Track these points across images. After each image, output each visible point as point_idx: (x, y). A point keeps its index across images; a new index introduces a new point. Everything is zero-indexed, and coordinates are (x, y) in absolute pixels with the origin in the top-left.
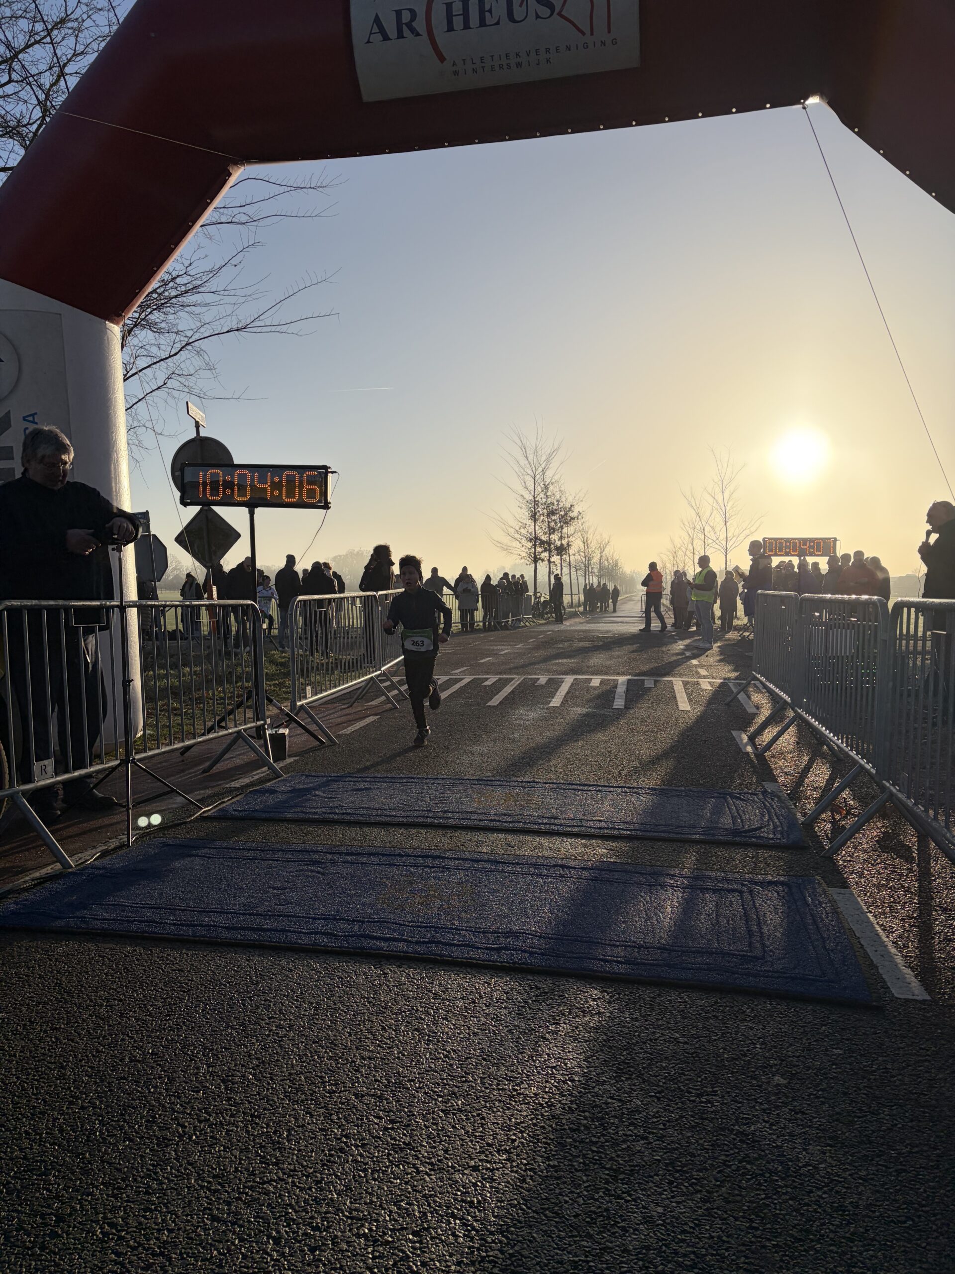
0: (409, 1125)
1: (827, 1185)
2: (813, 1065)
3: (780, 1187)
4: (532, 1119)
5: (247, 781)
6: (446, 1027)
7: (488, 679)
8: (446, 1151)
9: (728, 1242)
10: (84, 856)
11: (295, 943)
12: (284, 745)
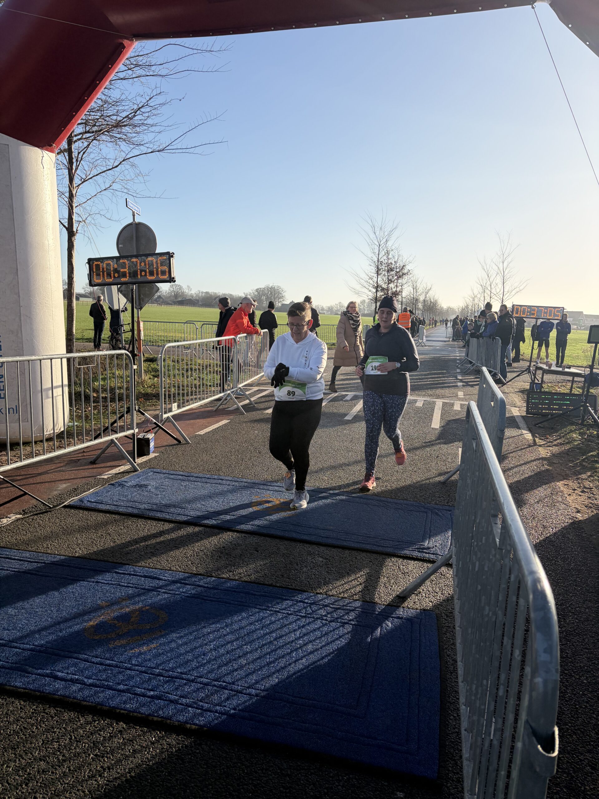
5: (114, 473)
12: (149, 445)
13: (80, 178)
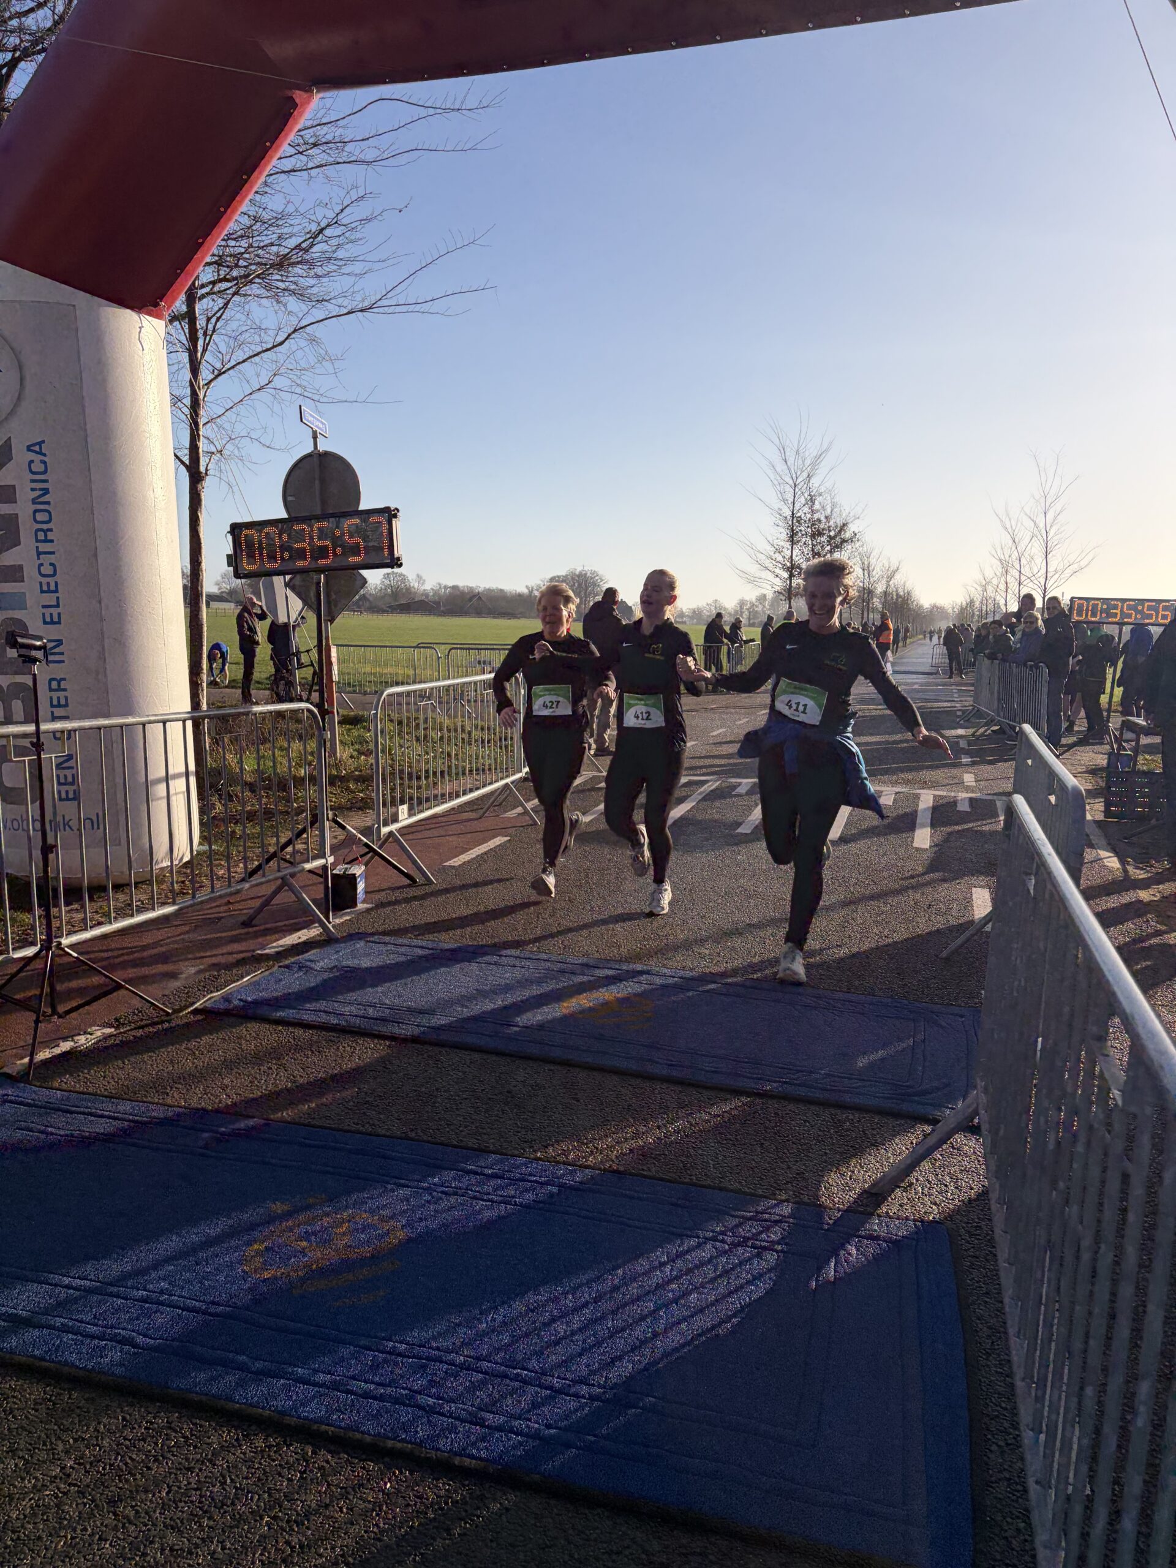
5: (289, 943)
12: (355, 889)
13: (211, 368)
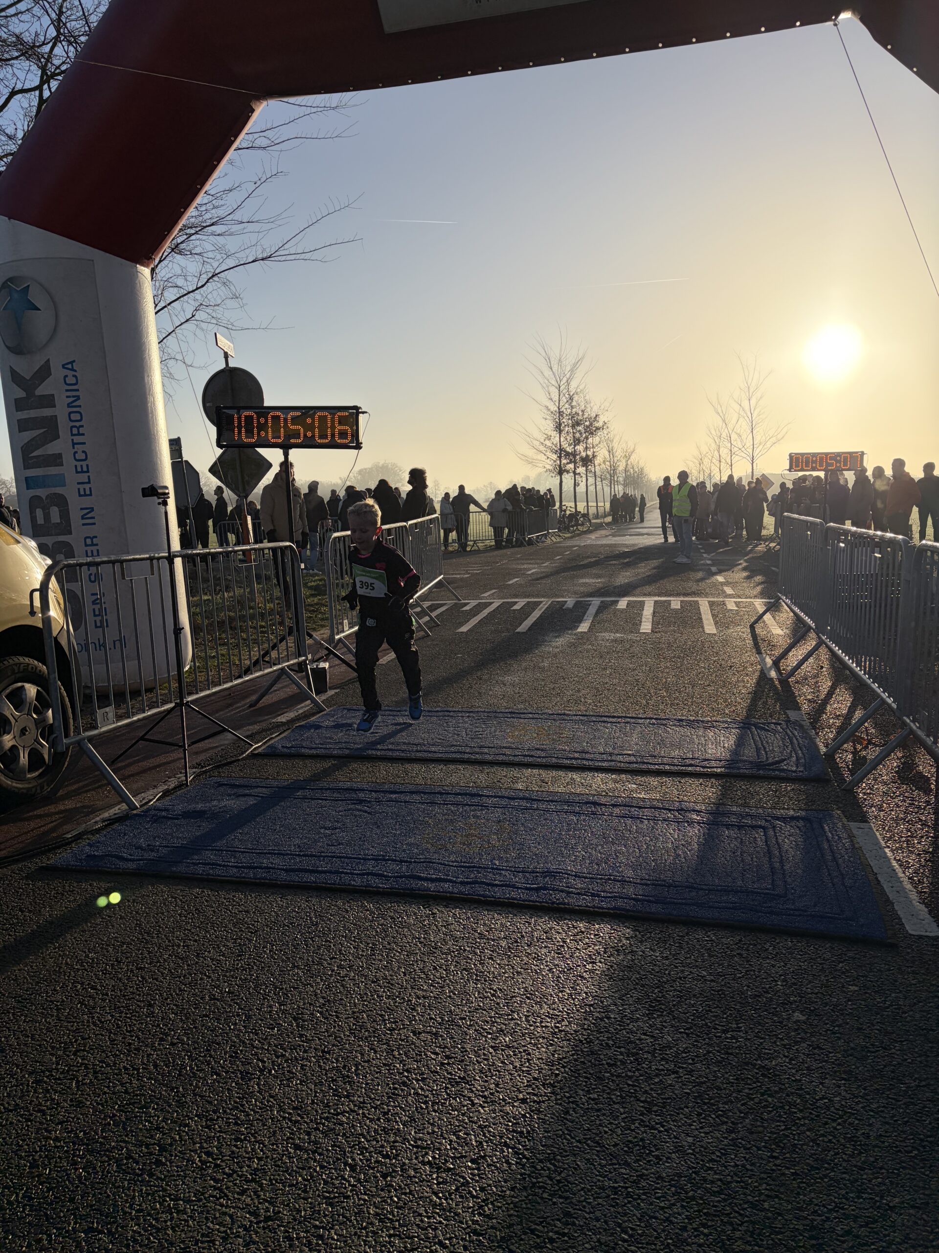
0: (462, 1061)
1: (841, 1117)
2: (831, 1001)
3: (799, 1119)
4: (573, 1055)
5: (291, 715)
6: (492, 967)
7: (516, 602)
8: (497, 1085)
9: (752, 1170)
10: (148, 795)
11: (349, 885)
12: (325, 678)
